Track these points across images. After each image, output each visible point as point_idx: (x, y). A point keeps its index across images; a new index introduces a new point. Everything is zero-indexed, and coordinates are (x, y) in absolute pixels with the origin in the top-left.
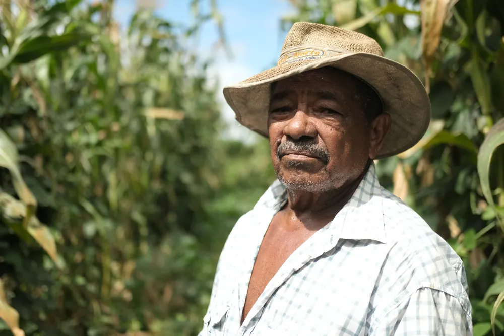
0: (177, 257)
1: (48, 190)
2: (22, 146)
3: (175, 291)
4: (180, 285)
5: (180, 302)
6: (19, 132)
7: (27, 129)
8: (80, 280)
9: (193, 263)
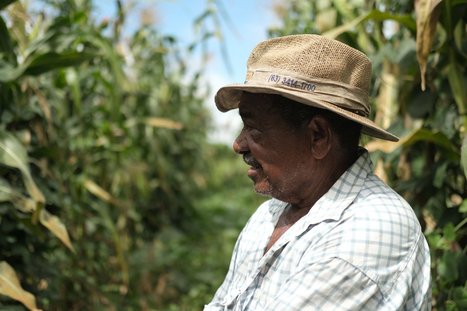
0: (170, 251)
1: (53, 190)
2: (30, 149)
3: (168, 282)
4: (172, 277)
5: (172, 292)
6: (27, 136)
7: (33, 133)
8: (81, 273)
9: (184, 256)
